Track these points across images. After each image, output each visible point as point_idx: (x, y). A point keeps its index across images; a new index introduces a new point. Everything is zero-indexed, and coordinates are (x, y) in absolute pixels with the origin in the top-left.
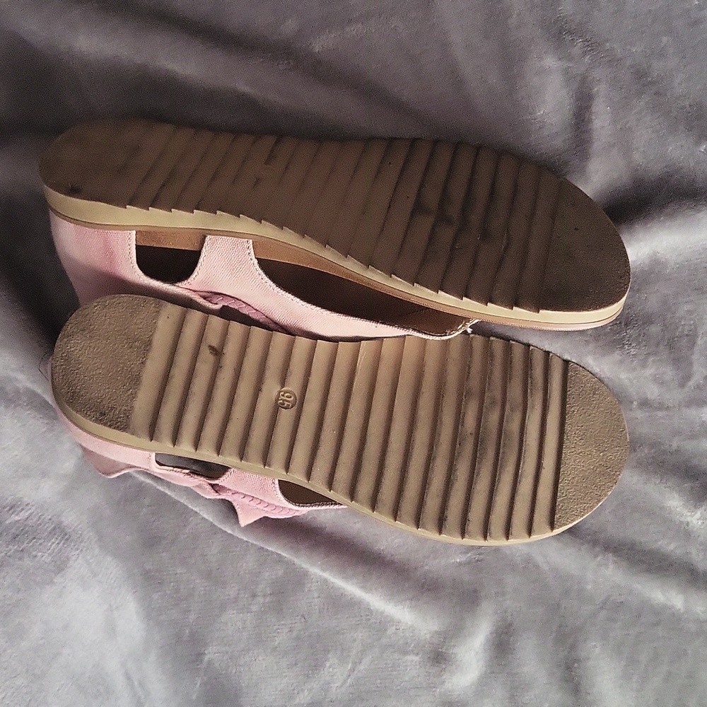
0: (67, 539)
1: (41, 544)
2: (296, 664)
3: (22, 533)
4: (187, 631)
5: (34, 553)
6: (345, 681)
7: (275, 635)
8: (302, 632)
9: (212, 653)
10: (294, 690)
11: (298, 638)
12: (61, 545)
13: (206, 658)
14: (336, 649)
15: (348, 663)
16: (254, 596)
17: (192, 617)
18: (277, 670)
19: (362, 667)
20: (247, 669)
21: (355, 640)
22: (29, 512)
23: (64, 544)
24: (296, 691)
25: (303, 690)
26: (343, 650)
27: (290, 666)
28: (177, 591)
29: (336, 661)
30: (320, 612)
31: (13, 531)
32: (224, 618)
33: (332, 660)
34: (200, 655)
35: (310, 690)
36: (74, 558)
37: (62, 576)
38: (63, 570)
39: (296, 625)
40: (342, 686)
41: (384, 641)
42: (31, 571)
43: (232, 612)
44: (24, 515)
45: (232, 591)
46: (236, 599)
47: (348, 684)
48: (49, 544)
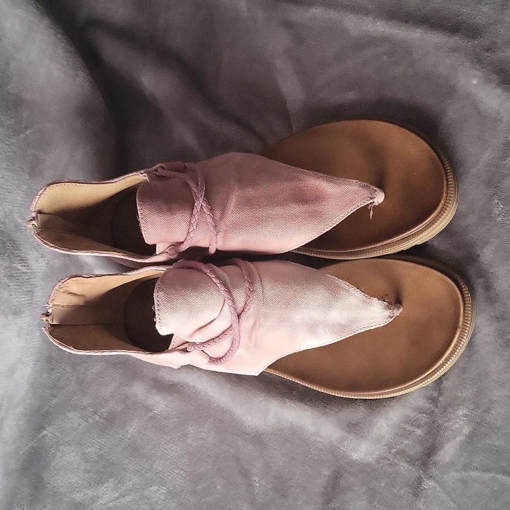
0: (31, 303)
1: (19, 292)
2: (89, 472)
3: (17, 278)
4: (46, 408)
5: (12, 293)
6: (108, 502)
7: (90, 445)
8: (105, 455)
9: (49, 432)
10: (77, 488)
11: (101, 457)
12: (27, 302)
13: (45, 432)
14: (116, 479)
15: (117, 492)
16: (95, 413)
17: (54, 401)
18: (76, 468)
19: (122, 500)
20: (61, 455)
21: (130, 481)
22: (27, 271)
23: (28, 303)
24: (77, 489)
25: (81, 491)
26: (120, 482)
27: (85, 471)
28: (59, 380)
29: (112, 487)
30: (123, 449)
31: (13, 272)
32: (71, 415)
33: (110, 484)
34: (42, 428)
35: (85, 494)
36: (26, 315)
37: (13, 318)
38: (17, 315)
39: (105, 447)
40: (105, 504)
41: (146, 492)
42: (3, 300)
43: (77, 414)
44: (23, 269)
45: (86, 401)
46: (84, 408)
47: (108, 506)
48: (23, 296)
